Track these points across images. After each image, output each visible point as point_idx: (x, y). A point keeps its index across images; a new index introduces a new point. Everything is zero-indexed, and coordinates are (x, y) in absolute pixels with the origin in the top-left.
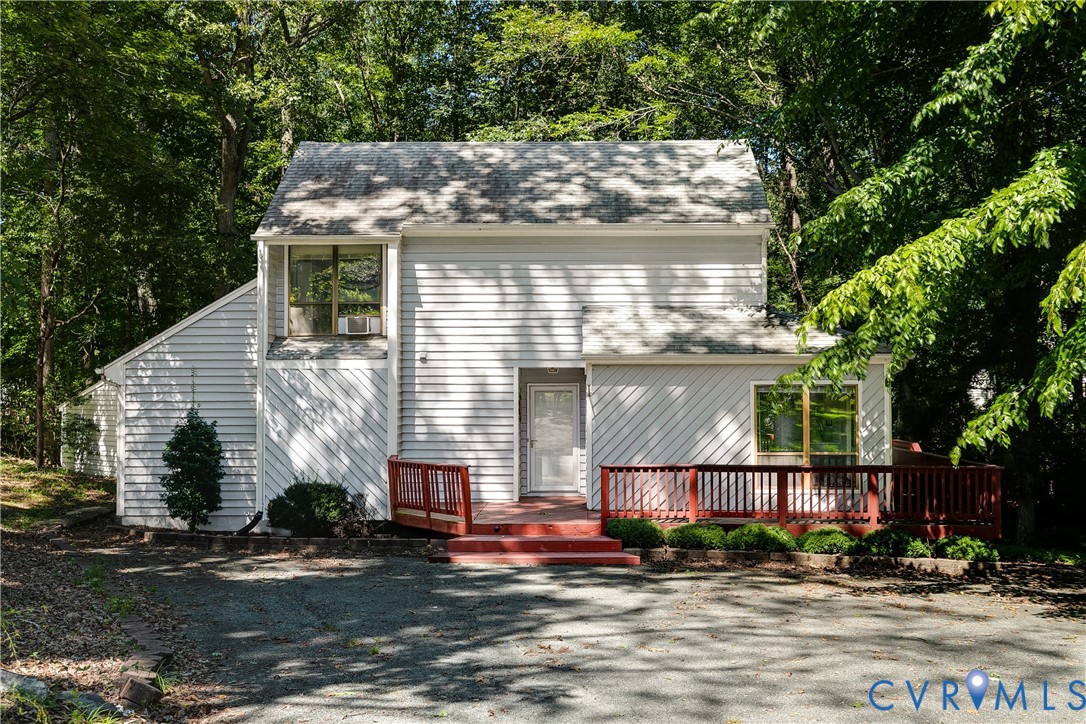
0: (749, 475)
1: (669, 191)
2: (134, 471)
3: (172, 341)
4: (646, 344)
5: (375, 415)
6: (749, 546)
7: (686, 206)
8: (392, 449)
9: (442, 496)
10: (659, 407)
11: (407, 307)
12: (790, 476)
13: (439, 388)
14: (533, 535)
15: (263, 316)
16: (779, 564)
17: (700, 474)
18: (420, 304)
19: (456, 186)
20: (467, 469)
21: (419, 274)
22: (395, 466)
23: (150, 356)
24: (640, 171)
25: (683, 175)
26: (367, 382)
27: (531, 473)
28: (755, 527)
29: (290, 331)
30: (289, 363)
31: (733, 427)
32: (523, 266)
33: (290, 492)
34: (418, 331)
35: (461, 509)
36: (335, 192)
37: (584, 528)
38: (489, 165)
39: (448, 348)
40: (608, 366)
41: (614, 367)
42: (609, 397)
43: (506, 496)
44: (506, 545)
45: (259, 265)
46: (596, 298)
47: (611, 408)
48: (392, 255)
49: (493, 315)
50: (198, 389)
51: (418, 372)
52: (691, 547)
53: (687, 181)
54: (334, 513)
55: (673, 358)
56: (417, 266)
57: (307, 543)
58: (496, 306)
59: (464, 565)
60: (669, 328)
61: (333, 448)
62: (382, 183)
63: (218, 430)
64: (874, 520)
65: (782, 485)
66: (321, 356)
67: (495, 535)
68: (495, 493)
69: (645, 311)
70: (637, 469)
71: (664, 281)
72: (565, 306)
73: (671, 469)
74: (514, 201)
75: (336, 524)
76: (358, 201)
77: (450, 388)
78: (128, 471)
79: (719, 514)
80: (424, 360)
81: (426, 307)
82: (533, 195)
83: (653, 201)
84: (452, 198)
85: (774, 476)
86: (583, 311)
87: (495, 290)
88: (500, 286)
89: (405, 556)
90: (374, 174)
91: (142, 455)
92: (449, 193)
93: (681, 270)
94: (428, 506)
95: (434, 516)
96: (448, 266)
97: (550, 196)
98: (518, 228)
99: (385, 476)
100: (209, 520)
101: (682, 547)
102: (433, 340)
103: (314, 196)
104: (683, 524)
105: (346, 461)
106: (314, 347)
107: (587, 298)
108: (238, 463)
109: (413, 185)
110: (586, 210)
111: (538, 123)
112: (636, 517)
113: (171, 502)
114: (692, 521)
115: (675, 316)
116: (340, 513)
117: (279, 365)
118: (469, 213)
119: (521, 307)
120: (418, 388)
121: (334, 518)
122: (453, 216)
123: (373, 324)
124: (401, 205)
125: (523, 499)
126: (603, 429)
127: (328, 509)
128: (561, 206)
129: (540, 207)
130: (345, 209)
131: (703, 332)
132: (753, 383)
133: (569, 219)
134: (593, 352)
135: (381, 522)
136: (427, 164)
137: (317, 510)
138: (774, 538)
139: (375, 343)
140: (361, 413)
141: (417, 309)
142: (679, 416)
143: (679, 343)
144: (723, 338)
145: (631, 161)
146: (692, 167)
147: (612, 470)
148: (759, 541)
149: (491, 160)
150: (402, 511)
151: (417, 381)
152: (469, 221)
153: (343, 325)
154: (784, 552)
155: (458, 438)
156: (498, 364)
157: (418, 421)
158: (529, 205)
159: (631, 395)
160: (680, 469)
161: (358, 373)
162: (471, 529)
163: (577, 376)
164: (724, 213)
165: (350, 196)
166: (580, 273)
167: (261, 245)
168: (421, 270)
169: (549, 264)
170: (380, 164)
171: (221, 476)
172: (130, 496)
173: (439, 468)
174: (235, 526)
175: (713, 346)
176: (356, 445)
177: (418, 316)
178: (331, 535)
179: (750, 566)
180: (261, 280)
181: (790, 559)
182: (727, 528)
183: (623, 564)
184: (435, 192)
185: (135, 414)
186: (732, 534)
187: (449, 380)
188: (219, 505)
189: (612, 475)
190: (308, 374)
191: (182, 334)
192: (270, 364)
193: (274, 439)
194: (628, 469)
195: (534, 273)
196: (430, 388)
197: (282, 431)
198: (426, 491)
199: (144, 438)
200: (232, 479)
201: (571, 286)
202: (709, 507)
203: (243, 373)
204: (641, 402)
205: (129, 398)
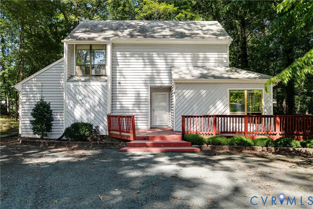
1: (196, 32)
2: (25, 119)
3: (37, 77)
4: (193, 76)
5: (102, 99)
6: (238, 144)
7: (203, 35)
8: (109, 112)
9: (125, 127)
10: (198, 96)
11: (114, 66)
13: (124, 93)
14: (157, 140)
15: (66, 69)
16: (249, 151)
17: (217, 118)
18: (118, 65)
19: (129, 30)
20: (134, 116)
21: (118, 56)
22: (109, 117)
23: (30, 82)
24: (186, 27)
26: (100, 89)
28: (238, 137)
30: (76, 83)
31: (221, 104)
32: (151, 53)
33: (72, 125)
34: (118, 74)
35: (131, 131)
36: (91, 31)
37: (175, 138)
39: (127, 79)
40: (181, 83)
42: (181, 94)
43: (146, 127)
44: (148, 145)
45: (64, 51)
46: (175, 64)
47: (182, 97)
48: (109, 47)
49: (141, 69)
50: (43, 93)
51: (118, 87)
52: (216, 144)
53: (201, 30)
54: (87, 133)
55: (202, 80)
56: (118, 53)
57: (75, 144)
58: (143, 66)
59: (133, 152)
61: (89, 111)
62: (106, 29)
63: (51, 106)
64: (278, 134)
65: (246, 122)
66: (85, 81)
67: (144, 140)
68: (142, 126)
69: (191, 68)
70: (195, 117)
71: (196, 58)
72: (165, 66)
73: (204, 116)
74: (148, 33)
75: (88, 137)
76: (98, 33)
77: (127, 92)
79: (224, 132)
80: (119, 83)
81: (120, 66)
83: (192, 34)
84: (128, 33)
85: (243, 119)
86: (170, 68)
87: (142, 61)
88: (144, 59)
89: (111, 148)
90: (104, 27)
91: (27, 114)
93: (201, 55)
94: (120, 130)
95: (122, 133)
96: (126, 53)
99: (106, 119)
100: (48, 135)
101: (213, 145)
102: (122, 77)
104: (211, 136)
105: (93, 115)
106: (83, 79)
107: (172, 64)
108: (59, 117)
109: (116, 30)
110: (172, 36)
112: (194, 134)
113: (34, 129)
114: (214, 135)
115: (200, 69)
116: (90, 133)
117: (71, 85)
118: (134, 36)
119: (150, 66)
120: (118, 92)
121: (88, 134)
122: (129, 37)
123: (103, 72)
124: (112, 34)
125: (151, 128)
126: (179, 104)
127: (85, 131)
128: (163, 35)
129: (156, 35)
130: (93, 35)
131: (211, 73)
132: (228, 89)
133: (166, 38)
134: (176, 78)
135: (105, 135)
136: (120, 25)
137: (81, 132)
138: (247, 141)
139: (103, 77)
140: (98, 99)
141: (117, 67)
142: (204, 100)
143: (204, 76)
146: (202, 27)
147: (186, 117)
148: (241, 142)
149: (140, 24)
150: (112, 132)
151: (117, 90)
152: (133, 38)
153: (93, 72)
154: (251, 147)
155: (130, 108)
156: (143, 85)
157: (118, 103)
158: (153, 34)
159: (188, 93)
160: (210, 116)
161: (97, 87)
162: (135, 138)
164: (216, 37)
167: (65, 43)
168: (118, 54)
169: (158, 52)
170: (106, 25)
171: (53, 120)
172: (23, 127)
173: (124, 117)
174: (58, 137)
175: (215, 77)
176: (96, 110)
177: (117, 69)
180: (65, 56)
182: (228, 137)
183: (194, 152)
184: (122, 32)
185: (25, 101)
186: (230, 139)
187: (127, 90)
188: (51, 130)
189: (186, 119)
190: (81, 87)
191: (40, 74)
192: (68, 83)
193: (69, 108)
194: (192, 117)
195: (154, 56)
196: (121, 92)
197: (71, 105)
198: (120, 125)
199: (28, 109)
200: (57, 122)
201: (166, 60)
202: (220, 130)
203: (60, 87)
204: (191, 96)
205: (23, 96)
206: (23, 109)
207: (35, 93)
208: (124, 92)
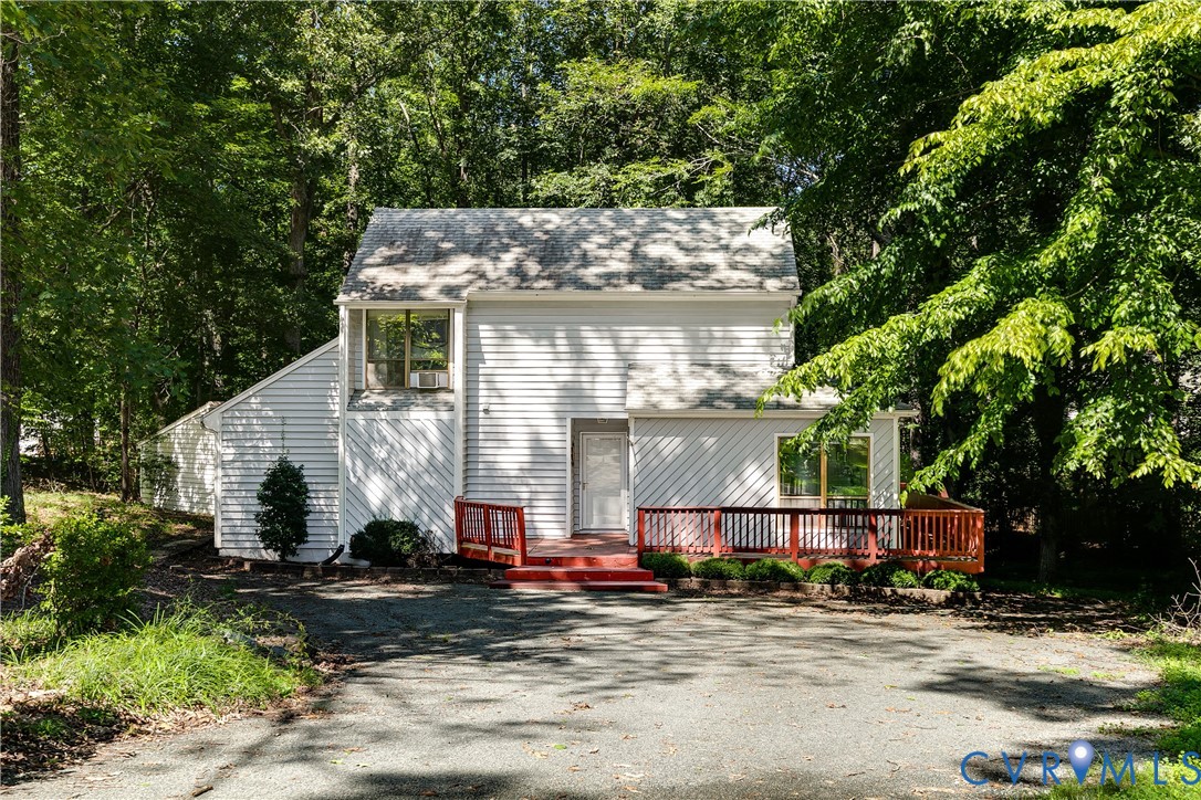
0: (773, 516)
1: (709, 258)
2: (231, 508)
3: (263, 392)
4: (682, 400)
5: (439, 457)
6: (763, 577)
7: (724, 273)
8: (458, 491)
9: (501, 532)
10: (693, 456)
11: (472, 363)
12: (801, 517)
13: (499, 438)
14: (580, 566)
15: (345, 372)
16: (787, 592)
17: (724, 515)
18: (483, 361)
19: (516, 252)
20: (522, 509)
21: (482, 334)
22: (461, 507)
23: (243, 407)
24: (685, 238)
25: (723, 242)
26: (434, 430)
27: (583, 513)
28: (768, 562)
29: (368, 386)
30: (371, 414)
31: (758, 474)
32: (576, 328)
33: (368, 527)
34: (482, 385)
35: (517, 544)
36: (406, 258)
37: (623, 561)
38: (546, 232)
39: (507, 400)
40: (649, 419)
41: (653, 420)
42: (650, 446)
44: (558, 576)
45: (341, 325)
46: (639, 357)
47: (651, 456)
48: (459, 319)
50: (287, 436)
51: (481, 422)
52: (713, 577)
53: (726, 248)
54: (408, 547)
55: (704, 412)
56: (481, 327)
57: (385, 572)
59: (518, 590)
60: (701, 384)
61: (403, 486)
62: (450, 250)
63: (304, 472)
64: (873, 556)
65: (794, 524)
66: (395, 408)
67: (545, 568)
68: (549, 528)
69: (683, 368)
70: (669, 511)
71: (704, 342)
72: (612, 364)
73: (698, 511)
74: (568, 268)
75: (409, 556)
76: (427, 267)
77: (509, 437)
78: (225, 508)
79: (740, 550)
80: (486, 411)
81: (489, 364)
82: (585, 260)
83: (694, 267)
84: (511, 264)
85: (788, 517)
86: (628, 367)
87: (549, 349)
88: (554, 345)
89: (471, 583)
90: (443, 241)
91: (236, 494)
92: (508, 260)
93: (718, 331)
94: (490, 542)
95: (495, 550)
96: (508, 327)
97: (600, 260)
98: (569, 294)
99: (452, 513)
100: (298, 552)
101: (705, 577)
102: (493, 393)
103: (389, 262)
104: (708, 558)
105: (415, 498)
106: (387, 401)
107: (631, 356)
108: (322, 502)
109: (478, 251)
110: (631, 277)
111: (600, 171)
112: (667, 552)
113: (264, 536)
114: (716, 556)
115: (710, 373)
116: (413, 547)
117: (360, 417)
118: (527, 280)
119: (573, 364)
120: (481, 436)
121: (408, 551)
122: (513, 281)
123: (441, 379)
124: (467, 272)
125: (575, 536)
126: (644, 474)
127: (402, 543)
128: (611, 273)
129: (590, 273)
130: (416, 275)
131: (735, 388)
132: (777, 435)
133: (615, 286)
134: (635, 407)
135: (448, 555)
136: (490, 231)
137: (393, 544)
138: (784, 570)
139: (442, 396)
140: (426, 454)
141: (481, 366)
142: (711, 464)
143: (709, 399)
144: (752, 395)
145: (676, 228)
146: (733, 234)
147: (647, 511)
148: (771, 573)
149: (549, 227)
150: (465, 545)
151: (481, 429)
152: (527, 288)
153: (414, 379)
154: (794, 583)
156: (552, 415)
157: (481, 466)
158: (581, 272)
159: (670, 445)
160: (706, 511)
161: (427, 423)
162: (526, 561)
163: (622, 426)
164: (758, 279)
165: (420, 262)
166: (627, 333)
167: (342, 308)
168: (485, 331)
169: (596, 325)
170: (448, 230)
171: (307, 513)
172: (226, 530)
173: (498, 508)
174: (319, 558)
175: (741, 402)
176: (422, 484)
177: (481, 372)
178: (405, 565)
179: (762, 594)
180: (342, 340)
181: (797, 588)
182: (746, 562)
183: (654, 590)
184: (497, 259)
185: (231, 458)
186: (749, 567)
187: (508, 429)
188: (306, 539)
189: (647, 516)
190: (384, 424)
191: (271, 386)
192: (351, 415)
193: (354, 480)
194: (662, 511)
195: (584, 334)
196: (492, 436)
197: (360, 473)
198: (488, 528)
199: (239, 480)
200: (317, 516)
201: (616, 345)
202: (730, 544)
203: (326, 422)
204: (678, 451)
205: (225, 443)
206: (226, 480)
207: (258, 436)
208: (501, 436)
